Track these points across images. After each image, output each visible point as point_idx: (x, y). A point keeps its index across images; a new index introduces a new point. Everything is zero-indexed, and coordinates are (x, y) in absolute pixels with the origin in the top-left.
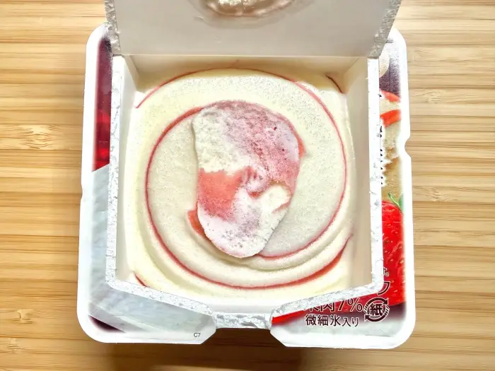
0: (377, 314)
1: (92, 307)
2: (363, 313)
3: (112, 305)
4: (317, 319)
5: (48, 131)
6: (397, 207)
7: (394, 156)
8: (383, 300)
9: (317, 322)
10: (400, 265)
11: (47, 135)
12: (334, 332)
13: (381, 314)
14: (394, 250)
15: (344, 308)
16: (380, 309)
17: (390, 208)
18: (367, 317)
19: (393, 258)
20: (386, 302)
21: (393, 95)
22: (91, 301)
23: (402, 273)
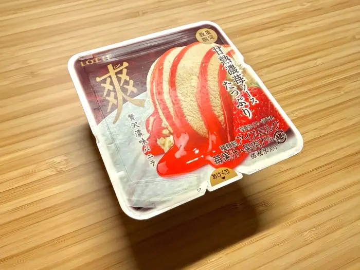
0: (282, 139)
2: (275, 142)
3: (141, 195)
4: (256, 154)
5: (66, 158)
6: (258, 87)
7: (242, 68)
8: (280, 131)
9: (257, 156)
11: (66, 160)
12: (268, 157)
13: (284, 138)
14: (269, 106)
15: (265, 143)
16: (281, 136)
17: (255, 89)
18: (278, 142)
19: (271, 110)
20: (282, 131)
21: (226, 45)
23: (280, 115)
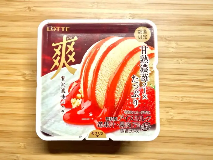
0: (146, 128)
1: (42, 127)
2: (141, 128)
3: (49, 127)
4: (124, 130)
5: (32, 73)
6: (153, 89)
7: (152, 70)
8: (148, 123)
10: (154, 110)
12: (131, 135)
13: (148, 128)
14: (152, 105)
15: (134, 126)
16: (147, 126)
17: (151, 89)
18: (143, 129)
19: (152, 107)
20: (149, 124)
21: (152, 47)
22: (41, 125)
23: (155, 113)
